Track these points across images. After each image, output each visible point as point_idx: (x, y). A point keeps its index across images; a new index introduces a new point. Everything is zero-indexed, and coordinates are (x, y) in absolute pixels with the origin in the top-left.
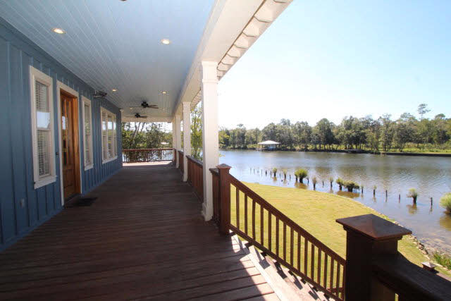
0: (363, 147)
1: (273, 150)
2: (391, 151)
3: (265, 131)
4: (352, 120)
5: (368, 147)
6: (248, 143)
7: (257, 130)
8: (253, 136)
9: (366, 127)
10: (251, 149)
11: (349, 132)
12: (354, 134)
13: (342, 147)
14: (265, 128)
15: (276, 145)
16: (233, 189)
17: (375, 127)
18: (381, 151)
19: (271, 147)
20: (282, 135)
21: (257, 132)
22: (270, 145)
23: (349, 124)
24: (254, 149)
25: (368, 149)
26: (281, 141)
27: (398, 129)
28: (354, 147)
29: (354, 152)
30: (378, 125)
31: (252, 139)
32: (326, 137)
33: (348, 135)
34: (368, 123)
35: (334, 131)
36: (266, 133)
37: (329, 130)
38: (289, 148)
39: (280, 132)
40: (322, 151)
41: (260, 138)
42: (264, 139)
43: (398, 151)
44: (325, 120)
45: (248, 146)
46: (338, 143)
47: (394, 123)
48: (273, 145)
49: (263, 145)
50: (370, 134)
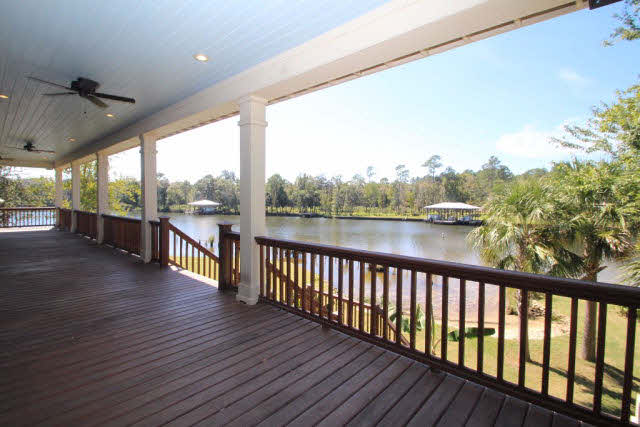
0: (317, 210)
1: (210, 214)
2: (343, 215)
3: (199, 187)
4: (306, 178)
5: (322, 210)
6: (171, 203)
7: (186, 183)
8: (180, 192)
9: (320, 188)
10: (176, 212)
11: (303, 192)
12: (307, 195)
13: (296, 211)
14: (200, 181)
15: (215, 206)
16: (171, 233)
17: (329, 187)
18: (334, 215)
19: (208, 210)
20: (222, 193)
21: (186, 186)
22: (206, 206)
23: (303, 183)
24: (181, 212)
25: (322, 213)
26: (222, 200)
27: (349, 192)
28: (309, 209)
29: (308, 216)
30: (332, 186)
31: (178, 197)
32: (279, 198)
33: (302, 196)
34: (321, 182)
35: (287, 190)
36: (200, 189)
37: (281, 189)
38: (232, 210)
39: (221, 188)
40: (275, 215)
41: (191, 196)
42: (197, 197)
43: (348, 215)
44: (278, 176)
45: (171, 208)
46: (292, 205)
47: (346, 184)
48: (209, 206)
49: (195, 206)
50: (323, 195)
